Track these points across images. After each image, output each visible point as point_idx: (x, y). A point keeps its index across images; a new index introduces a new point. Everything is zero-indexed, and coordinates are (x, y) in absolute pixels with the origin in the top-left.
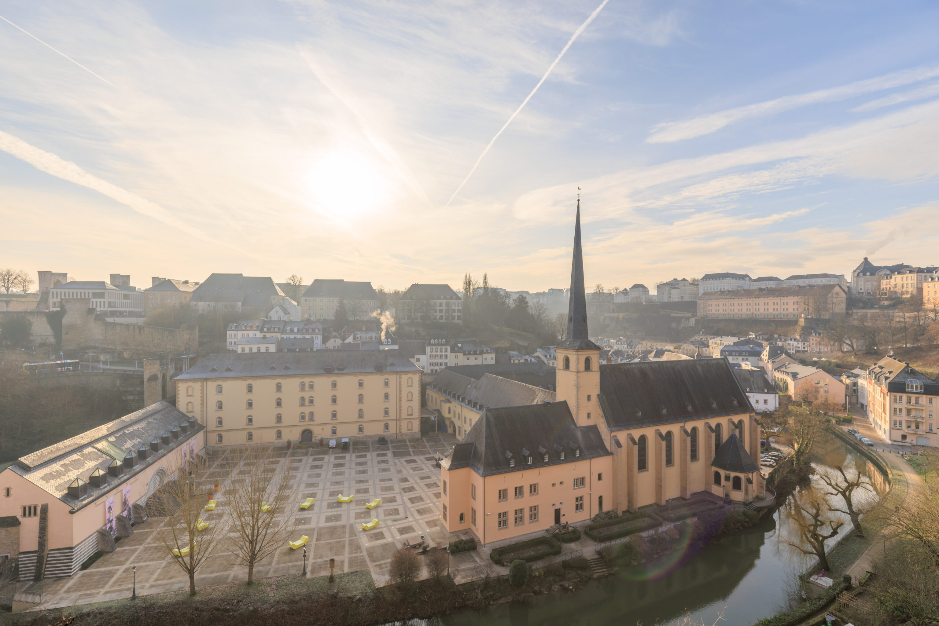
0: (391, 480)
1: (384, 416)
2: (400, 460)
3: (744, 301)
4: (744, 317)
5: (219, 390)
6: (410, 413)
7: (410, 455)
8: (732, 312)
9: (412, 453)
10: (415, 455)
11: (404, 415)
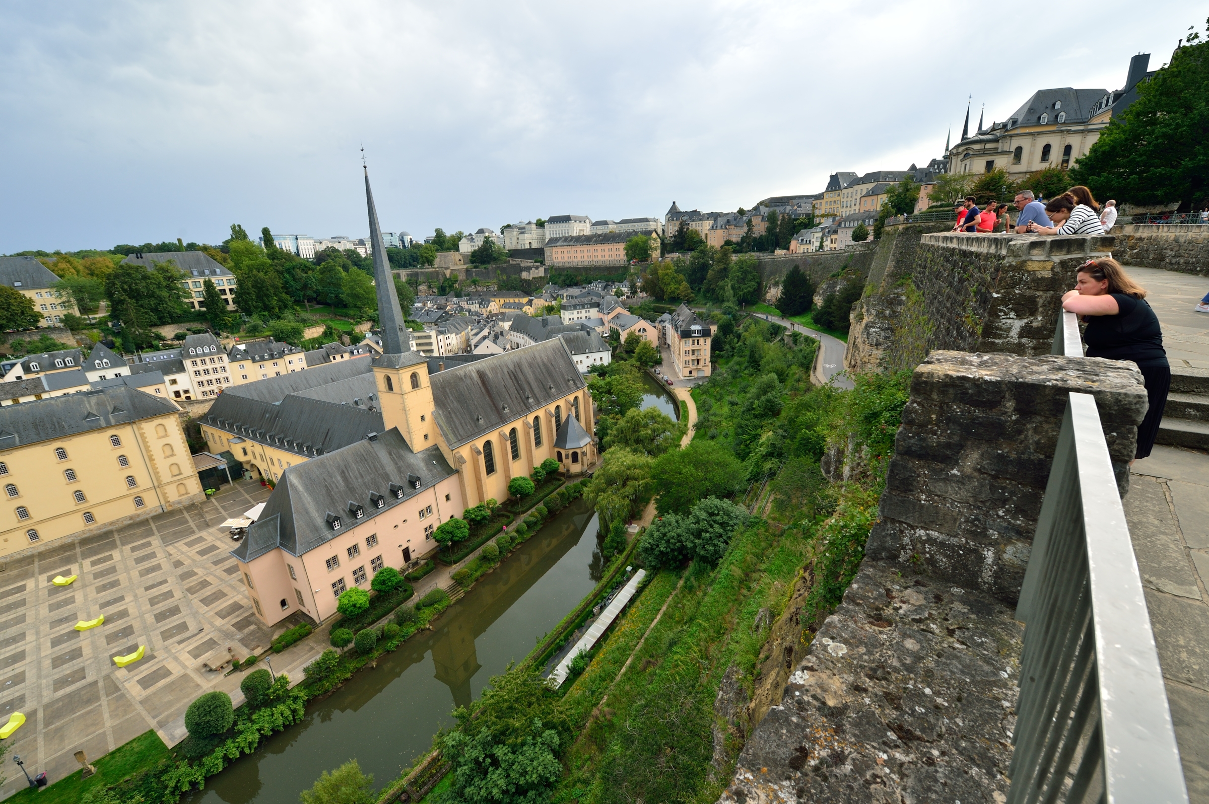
0: (165, 581)
1: (129, 489)
2: (176, 545)
3: (585, 248)
4: (586, 264)
6: (177, 472)
7: (193, 532)
8: (576, 260)
9: (195, 528)
10: (200, 530)
11: (166, 477)
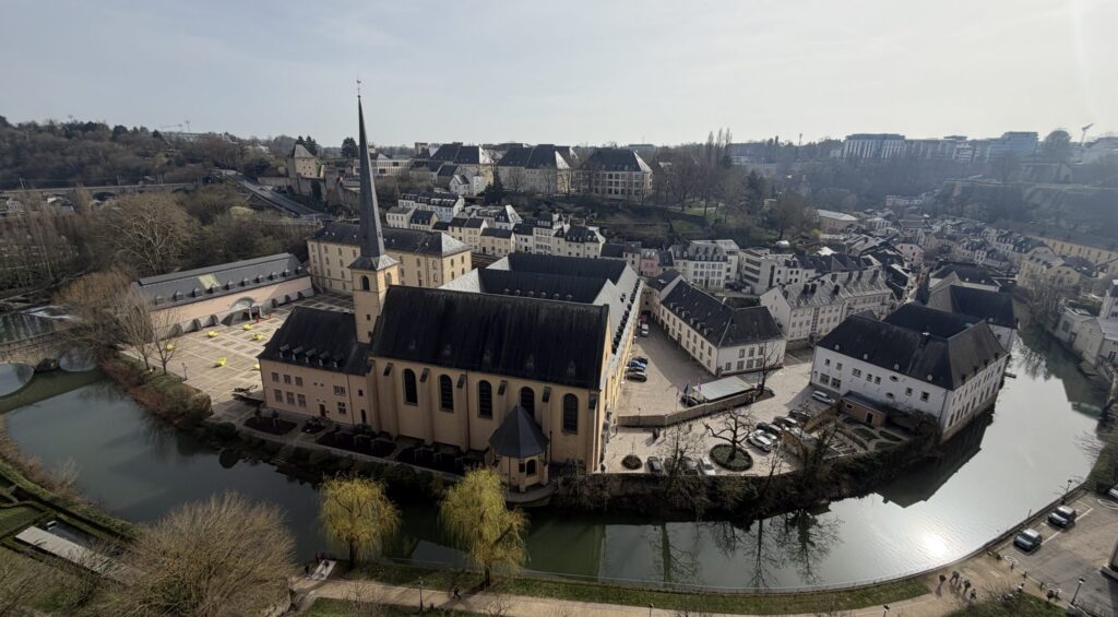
5: (326, 249)
